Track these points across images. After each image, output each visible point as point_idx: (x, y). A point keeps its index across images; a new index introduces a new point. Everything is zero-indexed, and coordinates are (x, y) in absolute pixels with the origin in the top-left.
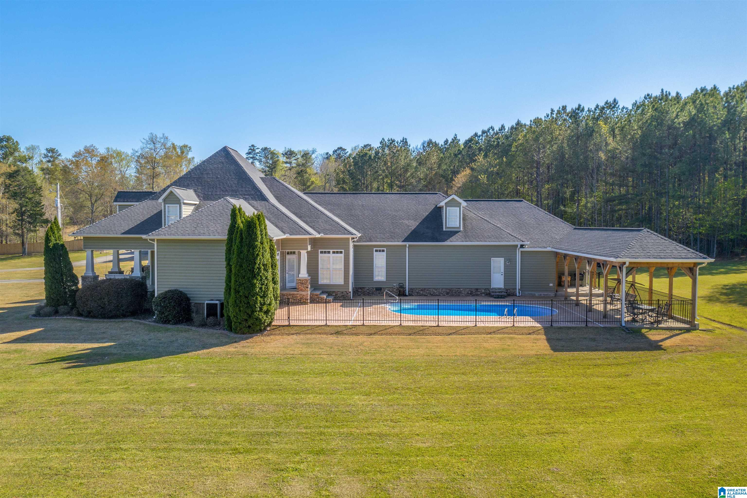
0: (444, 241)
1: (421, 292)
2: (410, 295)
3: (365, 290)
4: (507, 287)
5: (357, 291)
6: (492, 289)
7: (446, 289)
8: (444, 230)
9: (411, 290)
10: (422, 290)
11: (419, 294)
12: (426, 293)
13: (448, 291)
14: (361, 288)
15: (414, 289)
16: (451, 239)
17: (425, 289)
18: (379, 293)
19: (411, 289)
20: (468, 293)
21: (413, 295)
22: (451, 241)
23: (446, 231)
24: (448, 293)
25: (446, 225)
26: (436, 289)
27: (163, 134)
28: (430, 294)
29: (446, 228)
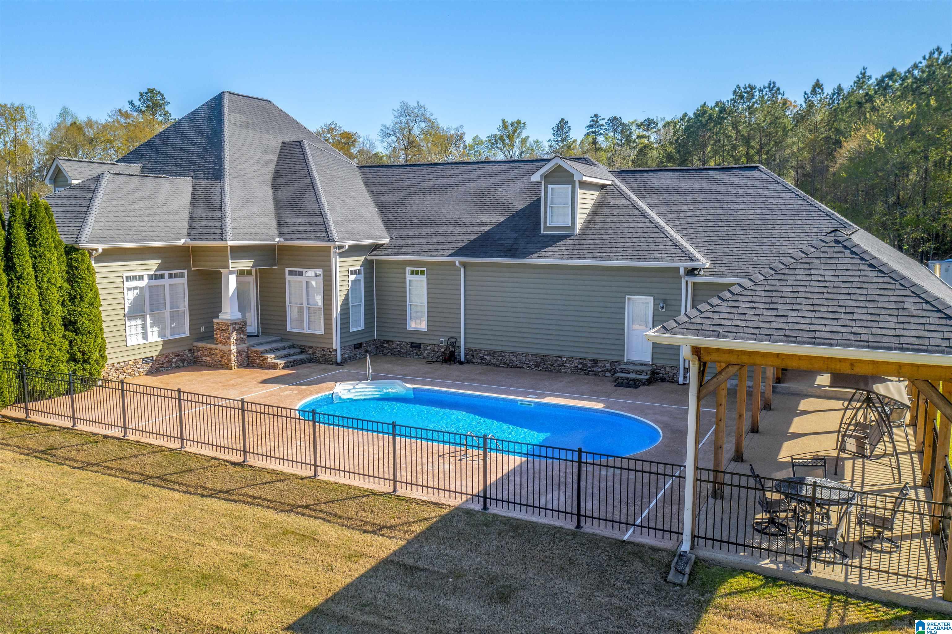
0: (525, 257)
1: (488, 358)
2: (469, 362)
3: (394, 346)
4: (659, 362)
5: (382, 346)
6: (627, 363)
7: (536, 355)
8: (542, 232)
9: (470, 352)
10: (489, 354)
11: (484, 362)
12: (498, 360)
13: (538, 360)
14: (387, 342)
15: (476, 350)
16: (542, 253)
17: (494, 352)
18: (417, 353)
19: (471, 350)
20: (577, 368)
21: (473, 363)
22: (539, 257)
23: (544, 236)
24: (537, 365)
25: (545, 223)
26: (517, 355)
27: (418, 103)
28: (505, 363)
29: (546, 228)
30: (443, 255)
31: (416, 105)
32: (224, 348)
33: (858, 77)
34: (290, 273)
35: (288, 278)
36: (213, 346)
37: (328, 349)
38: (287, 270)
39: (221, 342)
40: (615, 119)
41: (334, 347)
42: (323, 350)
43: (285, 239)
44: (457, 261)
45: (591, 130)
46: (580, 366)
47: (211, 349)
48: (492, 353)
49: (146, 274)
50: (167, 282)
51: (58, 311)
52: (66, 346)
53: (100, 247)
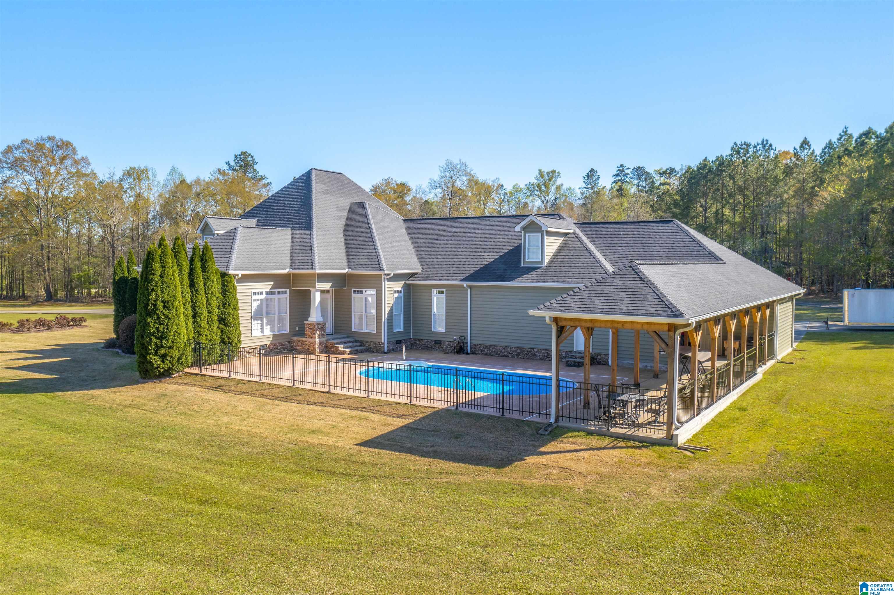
0: (509, 281)
1: (486, 350)
2: (473, 353)
3: (423, 343)
4: (598, 352)
5: (415, 343)
6: (576, 352)
7: (517, 348)
8: (522, 265)
9: (474, 346)
10: (486, 348)
11: (483, 354)
12: (492, 351)
13: (519, 351)
14: (419, 340)
15: (478, 345)
16: (520, 278)
17: (490, 346)
18: (439, 348)
19: (475, 345)
20: (544, 356)
21: (476, 354)
22: (518, 281)
23: (523, 267)
24: (518, 354)
25: (524, 259)
26: (505, 348)
28: (497, 354)
29: (525, 262)
30: (456, 280)
31: (458, 162)
32: (311, 340)
33: (840, 135)
34: (355, 291)
35: (353, 295)
36: (304, 339)
37: (379, 342)
38: (353, 290)
39: (309, 337)
40: (639, 168)
41: (383, 342)
42: (375, 344)
43: (352, 269)
44: (465, 284)
45: (617, 178)
46: (546, 355)
47: (302, 341)
48: (489, 347)
49: (264, 291)
50: (276, 296)
51: (216, 311)
52: (219, 334)
53: (240, 273)
